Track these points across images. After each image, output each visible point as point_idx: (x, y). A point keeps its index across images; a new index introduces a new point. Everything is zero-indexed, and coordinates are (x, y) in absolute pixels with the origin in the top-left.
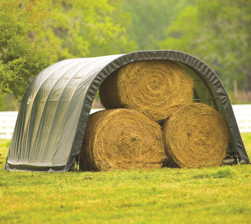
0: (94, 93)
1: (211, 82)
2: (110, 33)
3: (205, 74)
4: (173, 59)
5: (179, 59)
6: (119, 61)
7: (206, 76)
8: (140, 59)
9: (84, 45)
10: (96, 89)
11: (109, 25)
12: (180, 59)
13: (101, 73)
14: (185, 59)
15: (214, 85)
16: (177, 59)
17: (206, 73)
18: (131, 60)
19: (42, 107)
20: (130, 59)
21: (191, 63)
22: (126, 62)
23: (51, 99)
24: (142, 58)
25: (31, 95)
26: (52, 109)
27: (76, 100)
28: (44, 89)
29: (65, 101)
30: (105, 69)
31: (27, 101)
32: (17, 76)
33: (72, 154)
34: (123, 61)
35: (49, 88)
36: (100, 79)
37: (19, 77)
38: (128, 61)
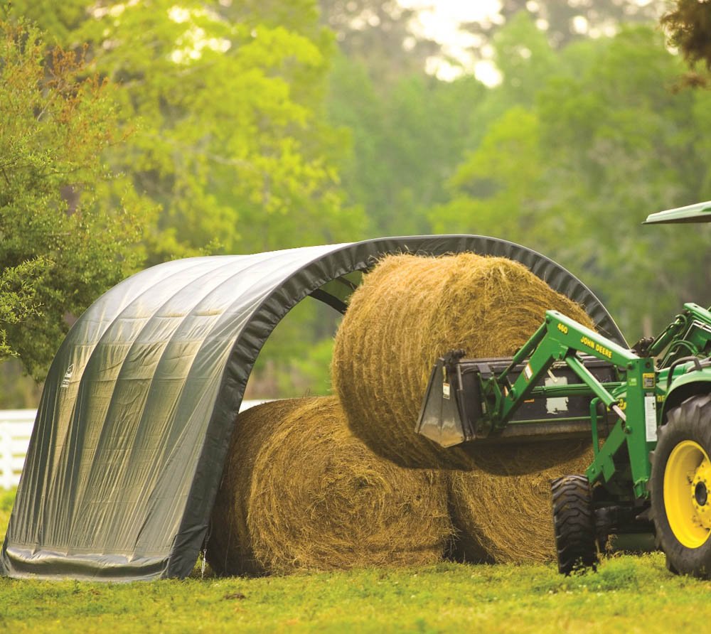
0: (252, 358)
2: (293, 184)
6: (323, 267)
9: (223, 217)
10: (257, 345)
11: (291, 161)
13: (273, 300)
18: (356, 263)
19: (104, 396)
20: (354, 261)
22: (342, 269)
23: (132, 373)
25: (72, 363)
26: (133, 403)
27: (202, 377)
28: (111, 346)
29: (169, 378)
30: (283, 289)
31: (61, 380)
32: (29, 308)
33: (188, 529)
34: (334, 265)
35: (124, 341)
36: (269, 318)
37: (35, 312)
38: (349, 268)
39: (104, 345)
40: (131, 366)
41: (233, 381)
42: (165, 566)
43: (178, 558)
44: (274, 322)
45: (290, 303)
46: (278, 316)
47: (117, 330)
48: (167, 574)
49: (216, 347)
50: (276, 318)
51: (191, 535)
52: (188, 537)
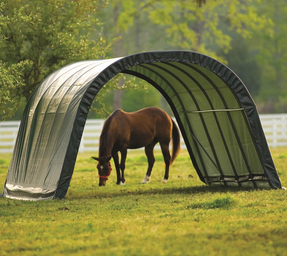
0: (89, 103)
1: (234, 89)
3: (227, 80)
4: (187, 61)
5: (194, 61)
6: (120, 64)
7: (228, 81)
8: (146, 61)
10: (92, 98)
12: (196, 61)
13: (98, 78)
14: (201, 60)
15: (238, 93)
16: (192, 60)
17: (228, 78)
18: (135, 62)
19: (41, 119)
20: (134, 61)
21: (209, 66)
22: (129, 65)
23: (50, 110)
24: (148, 60)
25: (33, 105)
26: (49, 123)
27: (72, 112)
28: (46, 98)
29: (61, 112)
30: (103, 74)
31: (29, 112)
32: (19, 82)
33: (63, 178)
34: (125, 64)
35: (50, 96)
36: (97, 87)
37: (21, 83)
38: (132, 64)
39: (44, 98)
40: (50, 107)
41: (82, 114)
42: (54, 194)
43: (59, 191)
44: (99, 88)
45: (106, 80)
46: (101, 86)
47: (49, 91)
48: (55, 197)
49: (78, 99)
50: (100, 86)
51: (65, 180)
52: (63, 181)
